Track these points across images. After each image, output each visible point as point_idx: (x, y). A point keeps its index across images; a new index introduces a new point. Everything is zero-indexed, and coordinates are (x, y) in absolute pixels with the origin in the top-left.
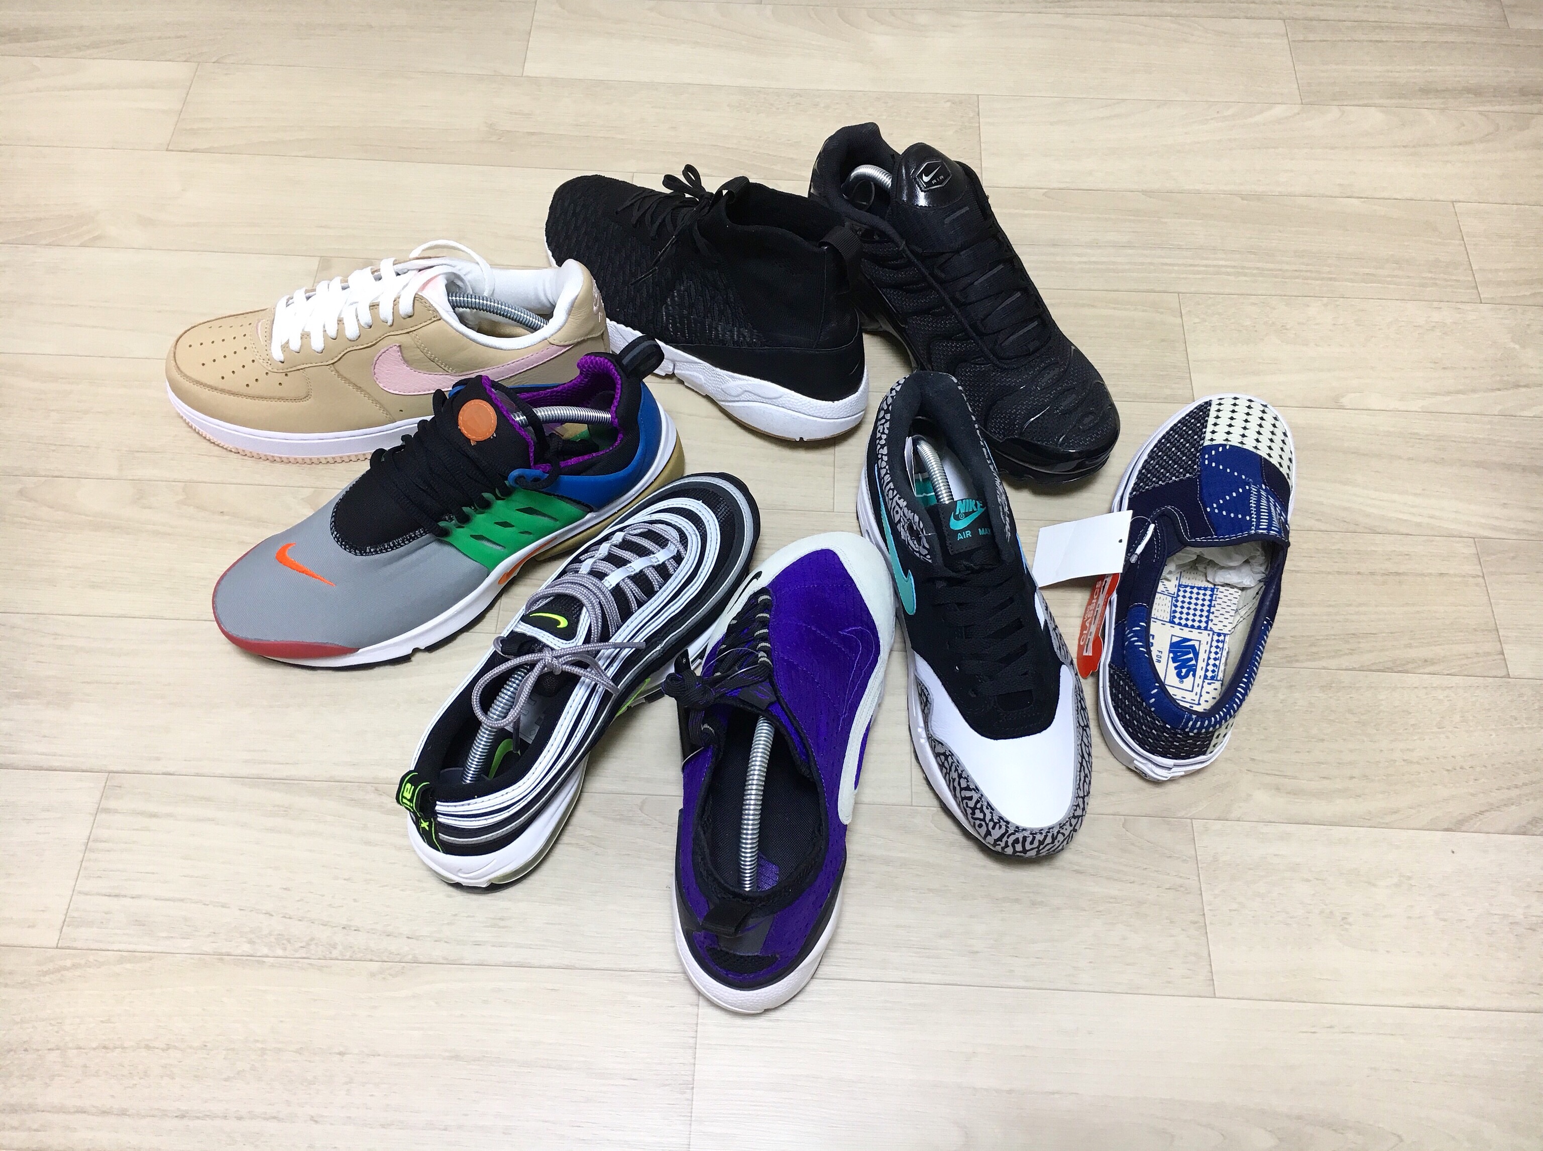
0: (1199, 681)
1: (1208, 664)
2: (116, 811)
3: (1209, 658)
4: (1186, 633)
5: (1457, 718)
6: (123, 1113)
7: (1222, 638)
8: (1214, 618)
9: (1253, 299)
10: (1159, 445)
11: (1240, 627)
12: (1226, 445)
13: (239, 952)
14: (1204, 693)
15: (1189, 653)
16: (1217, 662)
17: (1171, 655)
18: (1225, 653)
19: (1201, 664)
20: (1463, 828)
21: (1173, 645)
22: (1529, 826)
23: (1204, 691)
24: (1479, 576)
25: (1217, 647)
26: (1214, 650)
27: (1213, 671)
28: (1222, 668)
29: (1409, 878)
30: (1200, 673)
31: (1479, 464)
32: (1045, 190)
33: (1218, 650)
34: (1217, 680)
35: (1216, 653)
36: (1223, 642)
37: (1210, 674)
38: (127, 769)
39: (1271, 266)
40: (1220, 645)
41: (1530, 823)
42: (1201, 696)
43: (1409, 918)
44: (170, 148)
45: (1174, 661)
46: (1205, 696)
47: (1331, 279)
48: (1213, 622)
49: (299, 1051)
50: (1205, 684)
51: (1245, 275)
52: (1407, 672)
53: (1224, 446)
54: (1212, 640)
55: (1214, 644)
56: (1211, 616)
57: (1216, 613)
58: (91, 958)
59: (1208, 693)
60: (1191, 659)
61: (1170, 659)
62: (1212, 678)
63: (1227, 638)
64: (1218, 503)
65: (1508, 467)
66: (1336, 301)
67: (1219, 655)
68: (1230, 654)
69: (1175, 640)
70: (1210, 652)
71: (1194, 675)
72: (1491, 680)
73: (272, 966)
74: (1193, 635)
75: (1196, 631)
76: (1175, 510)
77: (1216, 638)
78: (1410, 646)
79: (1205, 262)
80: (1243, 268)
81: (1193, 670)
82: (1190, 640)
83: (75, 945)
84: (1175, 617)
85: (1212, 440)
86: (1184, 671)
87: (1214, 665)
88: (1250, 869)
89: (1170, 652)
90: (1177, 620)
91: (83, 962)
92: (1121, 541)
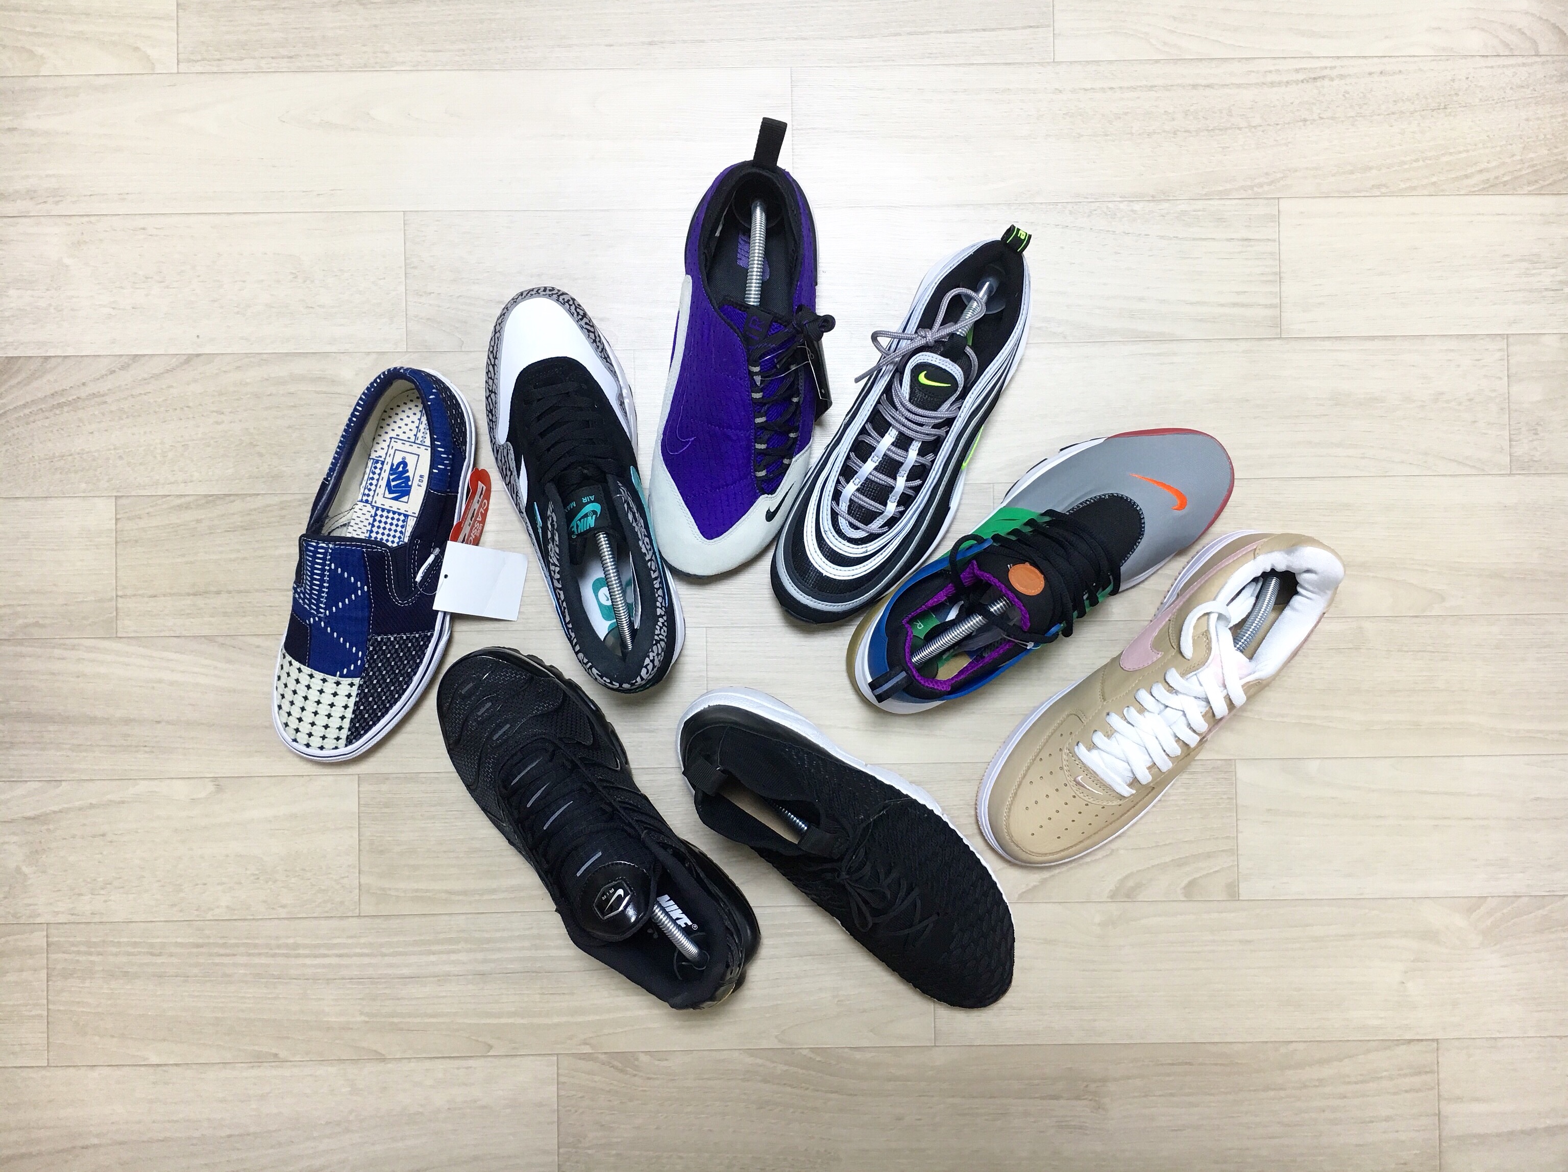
0: (389, 460)
1: (379, 474)
2: (1266, 306)
3: (378, 480)
4: (395, 505)
5: (170, 455)
6: (1195, 86)
7: (365, 498)
8: (369, 518)
9: (283, 913)
10: (401, 692)
11: (348, 507)
12: (340, 676)
13: (1141, 204)
14: (386, 448)
15: (395, 486)
16: (371, 475)
17: (410, 483)
18: (364, 483)
19: (385, 475)
20: (185, 357)
21: (407, 493)
22: (130, 362)
23: (385, 451)
24: (121, 597)
25: (370, 490)
26: (373, 488)
27: (376, 468)
28: (368, 470)
29: (238, 313)
30: (387, 468)
31: (93, 720)
32: (489, 1054)
33: (369, 487)
34: (373, 459)
35: (371, 484)
36: (364, 495)
37: (379, 465)
38: (1267, 342)
39: (256, 960)
40: (367, 492)
41: (129, 365)
42: (389, 446)
43: (244, 282)
44: (1435, 1044)
45: (408, 478)
46: (385, 445)
47: (198, 946)
48: (370, 514)
49: (1080, 136)
50: (384, 456)
51: (287, 946)
52: (206, 496)
53: (342, 676)
54: (373, 496)
55: (371, 493)
56: (371, 520)
57: (366, 523)
58: (1250, 192)
59: (382, 449)
60: (394, 480)
61: (411, 479)
62: (377, 462)
63: (360, 498)
64: (356, 595)
65: (66, 720)
66: (198, 916)
67: (369, 482)
68: (359, 483)
69: (405, 499)
70: (376, 486)
71: (392, 465)
72: (133, 493)
73: (1114, 195)
74: (390, 504)
75: (386, 507)
76: (394, 597)
77: (370, 499)
78: (199, 521)
79: (327, 961)
80: (287, 956)
81: (393, 470)
82: (392, 499)
83: (1265, 202)
84: (403, 521)
85: (352, 685)
86: (401, 469)
87: (374, 473)
88: (365, 313)
89: (410, 487)
90: (402, 518)
91: (1256, 189)
92: (446, 576)
